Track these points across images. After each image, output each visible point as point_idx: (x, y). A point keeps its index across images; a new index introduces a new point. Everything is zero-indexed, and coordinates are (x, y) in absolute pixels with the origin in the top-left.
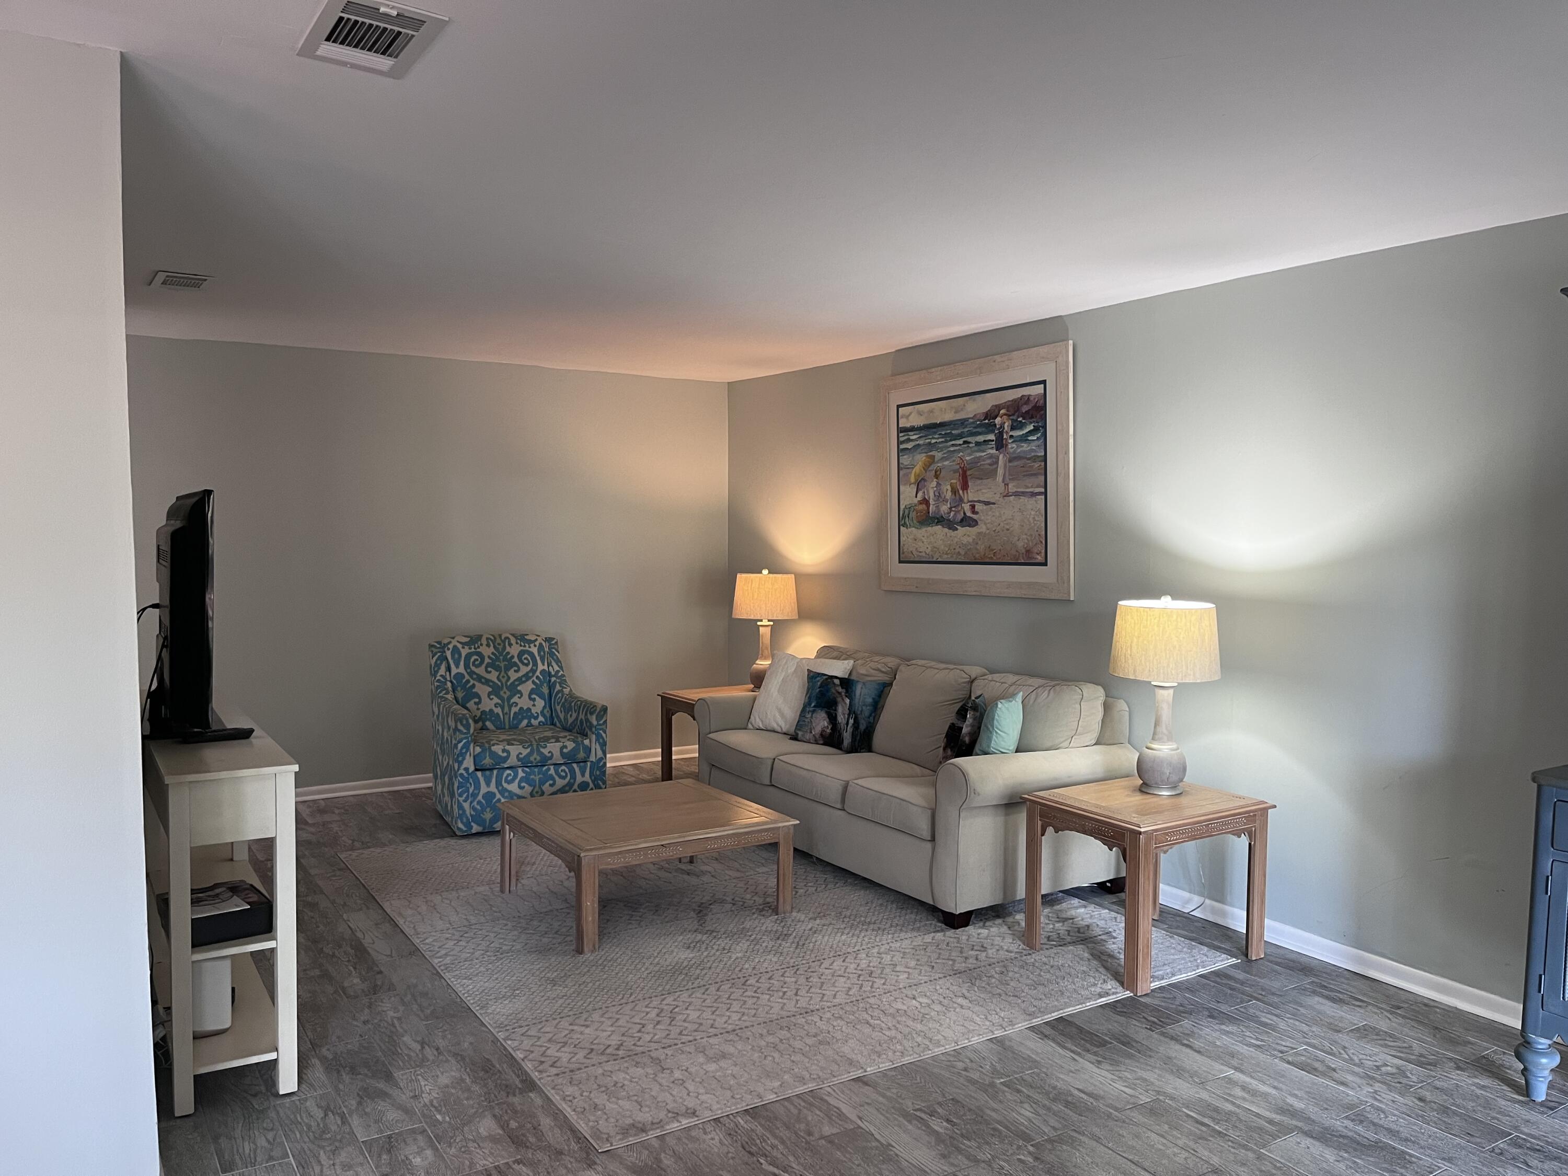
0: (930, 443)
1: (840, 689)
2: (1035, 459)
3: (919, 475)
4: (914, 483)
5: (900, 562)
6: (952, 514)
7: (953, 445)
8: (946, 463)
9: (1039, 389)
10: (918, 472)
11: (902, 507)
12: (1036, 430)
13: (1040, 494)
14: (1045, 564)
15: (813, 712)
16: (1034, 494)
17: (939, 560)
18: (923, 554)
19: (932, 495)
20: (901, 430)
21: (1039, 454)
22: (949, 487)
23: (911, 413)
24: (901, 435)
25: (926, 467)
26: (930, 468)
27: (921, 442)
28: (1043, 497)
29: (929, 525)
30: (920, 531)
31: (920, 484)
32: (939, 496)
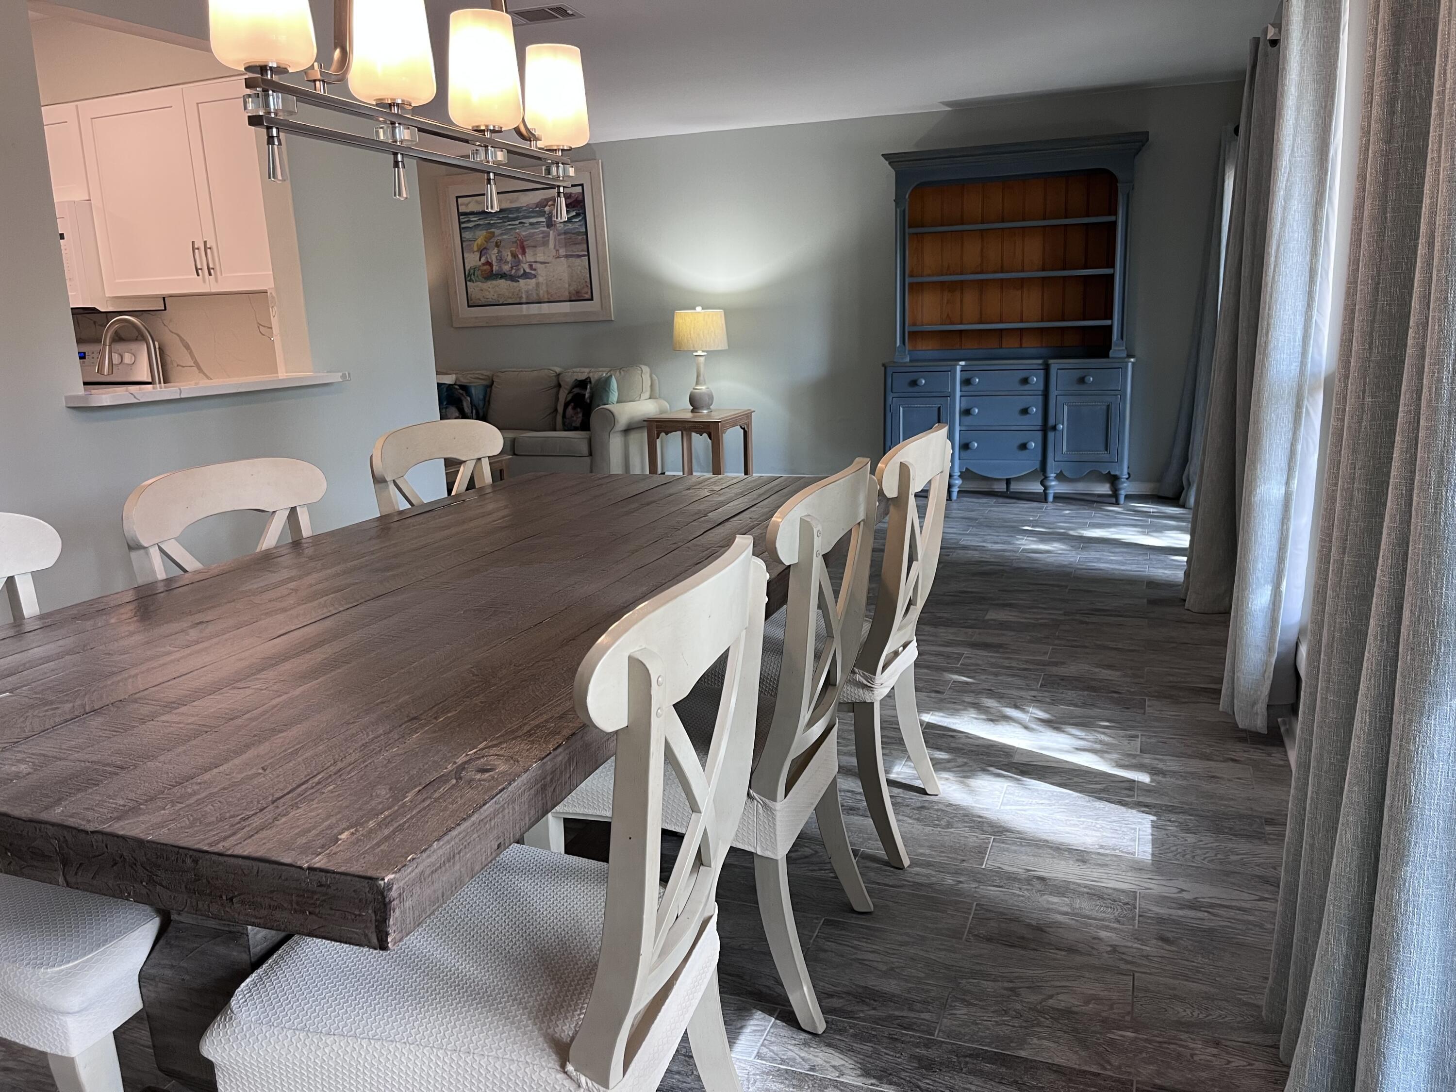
0: (489, 224)
1: (461, 391)
2: (579, 233)
3: (481, 245)
4: (477, 251)
5: (469, 306)
6: (513, 271)
7: (510, 225)
8: (505, 237)
9: (579, 189)
10: (479, 243)
11: (467, 268)
12: (577, 215)
13: (584, 255)
14: (592, 299)
15: (446, 408)
16: (579, 256)
17: (505, 302)
18: (490, 300)
19: (494, 258)
20: (460, 214)
21: (582, 230)
22: (509, 254)
23: (469, 203)
24: (461, 217)
25: (487, 240)
26: (492, 240)
27: (480, 222)
28: (587, 258)
29: (494, 279)
30: (485, 284)
31: (482, 251)
32: (500, 260)
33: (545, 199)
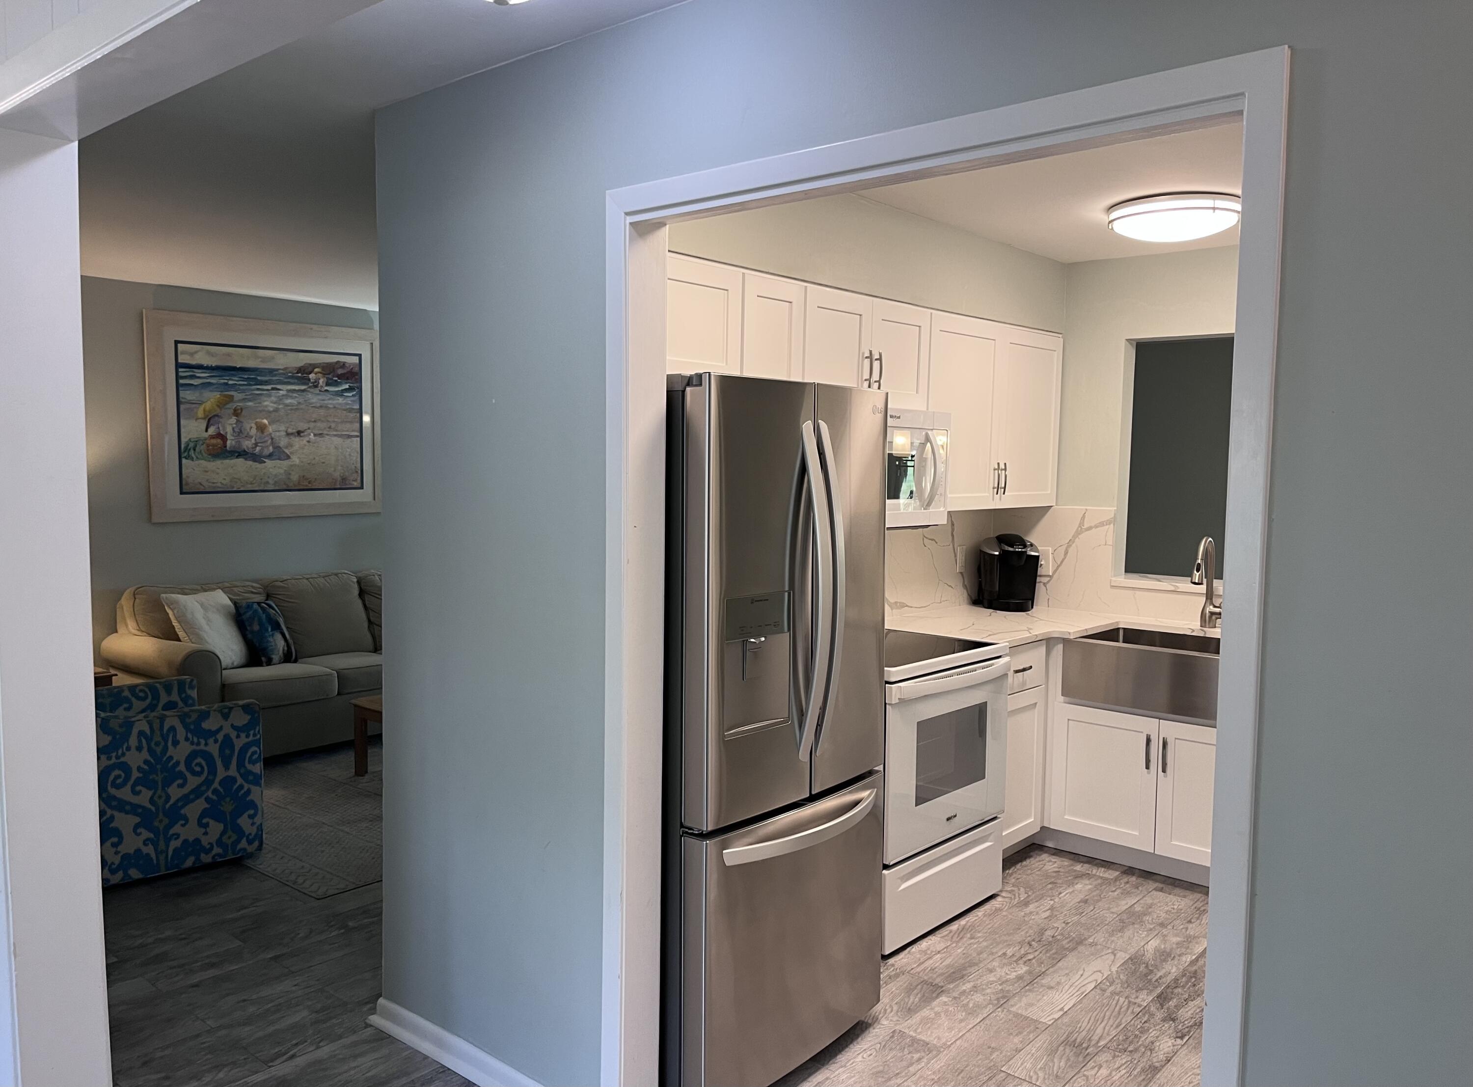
0: (226, 384)
2: (350, 410)
3: (210, 411)
4: (204, 418)
5: (182, 493)
6: (258, 449)
7: (258, 389)
8: (250, 404)
9: (355, 360)
10: (207, 408)
11: (184, 440)
12: (351, 389)
13: (357, 436)
14: (362, 488)
16: (349, 437)
17: (242, 489)
18: (219, 485)
19: (229, 429)
20: (178, 365)
21: (355, 407)
22: (253, 425)
23: (196, 352)
24: (180, 370)
25: (221, 405)
26: (228, 406)
27: (213, 381)
28: (359, 439)
29: (226, 458)
30: (213, 464)
31: (211, 420)
32: (239, 433)
33: (310, 364)
